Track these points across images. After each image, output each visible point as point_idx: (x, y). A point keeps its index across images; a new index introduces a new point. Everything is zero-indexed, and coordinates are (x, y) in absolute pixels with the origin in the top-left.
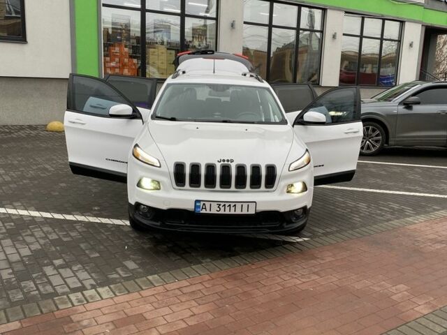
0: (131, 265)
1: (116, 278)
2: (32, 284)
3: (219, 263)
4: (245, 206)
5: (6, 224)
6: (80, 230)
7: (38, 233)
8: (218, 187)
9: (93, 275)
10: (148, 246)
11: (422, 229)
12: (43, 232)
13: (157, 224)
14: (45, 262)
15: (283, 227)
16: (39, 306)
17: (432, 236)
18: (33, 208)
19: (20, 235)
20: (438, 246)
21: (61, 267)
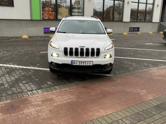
0: (49, 83)
1: (44, 87)
2: (15, 89)
3: (80, 83)
4: (89, 62)
5: (6, 70)
6: (32, 72)
7: (18, 73)
8: (79, 56)
9: (36, 86)
10: (56, 77)
11: (155, 72)
12: (19, 72)
13: (58, 69)
14: (20, 82)
15: (103, 70)
16: (17, 96)
17: (158, 74)
18: (16, 65)
19: (11, 73)
20: (160, 78)
21: (25, 83)
